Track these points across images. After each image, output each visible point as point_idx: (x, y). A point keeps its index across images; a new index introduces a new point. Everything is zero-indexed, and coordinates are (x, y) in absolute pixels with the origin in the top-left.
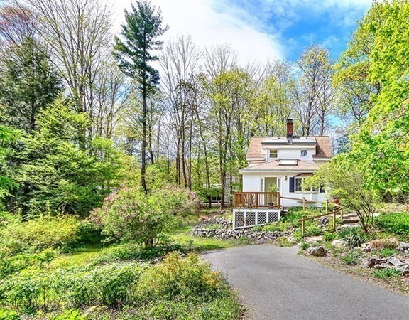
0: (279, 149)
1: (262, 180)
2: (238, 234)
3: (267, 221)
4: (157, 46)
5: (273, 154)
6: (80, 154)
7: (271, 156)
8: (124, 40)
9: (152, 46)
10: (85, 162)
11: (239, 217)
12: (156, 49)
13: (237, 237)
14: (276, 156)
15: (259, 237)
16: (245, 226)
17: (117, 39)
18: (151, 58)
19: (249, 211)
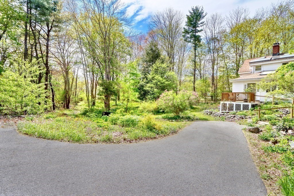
0: (263, 65)
1: (245, 85)
2: (221, 115)
3: (242, 109)
4: (202, 25)
5: (258, 68)
6: (161, 79)
7: (256, 70)
8: (187, 28)
9: (199, 26)
10: (162, 82)
11: (224, 106)
12: (201, 26)
13: (221, 116)
14: (260, 69)
15: (232, 118)
16: (227, 111)
17: (184, 28)
18: (199, 31)
19: (230, 103)
